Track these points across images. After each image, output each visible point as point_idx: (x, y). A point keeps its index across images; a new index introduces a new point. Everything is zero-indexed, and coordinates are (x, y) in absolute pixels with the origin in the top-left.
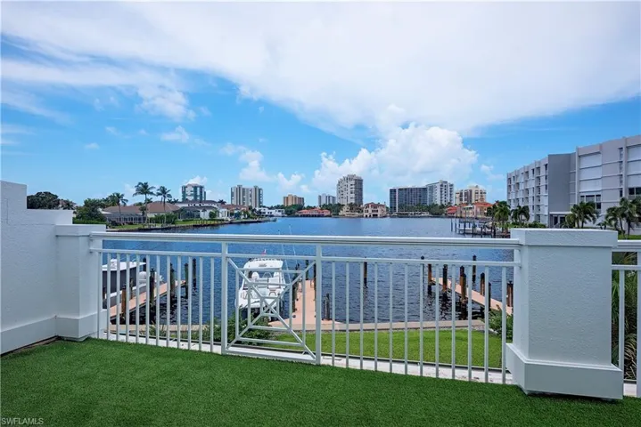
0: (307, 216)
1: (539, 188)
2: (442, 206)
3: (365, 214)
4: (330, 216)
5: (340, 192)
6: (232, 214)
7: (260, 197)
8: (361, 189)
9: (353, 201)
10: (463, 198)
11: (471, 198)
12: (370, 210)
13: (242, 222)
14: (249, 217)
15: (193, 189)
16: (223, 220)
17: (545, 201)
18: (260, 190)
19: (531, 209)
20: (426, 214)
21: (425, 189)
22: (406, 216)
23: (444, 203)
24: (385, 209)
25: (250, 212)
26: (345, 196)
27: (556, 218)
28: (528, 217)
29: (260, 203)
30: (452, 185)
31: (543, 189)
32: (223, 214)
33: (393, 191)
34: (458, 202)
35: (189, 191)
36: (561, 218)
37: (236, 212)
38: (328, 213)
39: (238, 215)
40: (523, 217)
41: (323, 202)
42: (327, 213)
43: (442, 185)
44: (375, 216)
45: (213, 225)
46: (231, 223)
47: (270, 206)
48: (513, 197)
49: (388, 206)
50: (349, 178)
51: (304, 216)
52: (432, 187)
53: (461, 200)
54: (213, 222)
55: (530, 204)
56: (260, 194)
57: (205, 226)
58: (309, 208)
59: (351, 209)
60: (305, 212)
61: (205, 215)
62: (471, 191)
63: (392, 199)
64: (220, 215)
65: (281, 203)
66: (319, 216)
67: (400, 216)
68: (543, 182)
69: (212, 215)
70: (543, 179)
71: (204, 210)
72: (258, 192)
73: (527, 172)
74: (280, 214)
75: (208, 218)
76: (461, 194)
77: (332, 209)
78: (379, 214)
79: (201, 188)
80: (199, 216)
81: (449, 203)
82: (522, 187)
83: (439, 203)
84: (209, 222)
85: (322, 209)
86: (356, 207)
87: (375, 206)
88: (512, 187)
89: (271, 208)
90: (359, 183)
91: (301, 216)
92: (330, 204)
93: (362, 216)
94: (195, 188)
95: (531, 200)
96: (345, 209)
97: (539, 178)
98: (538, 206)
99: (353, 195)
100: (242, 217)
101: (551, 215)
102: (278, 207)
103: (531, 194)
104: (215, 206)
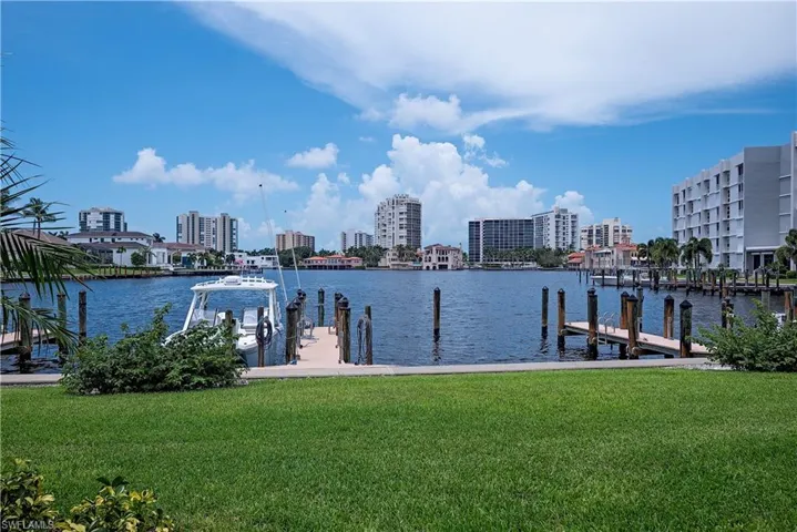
0: (321, 267)
1: (727, 207)
2: (559, 252)
3: (425, 265)
4: (363, 268)
5: (382, 226)
6: (177, 259)
7: (232, 234)
8: (418, 221)
9: (404, 242)
10: (594, 239)
11: (607, 239)
12: (434, 257)
13: (196, 274)
14: (210, 264)
15: (101, 218)
16: (159, 269)
17: (737, 230)
18: (232, 221)
19: (714, 243)
20: (532, 265)
21: (529, 222)
22: (498, 268)
23: (561, 246)
24: (461, 257)
25: (212, 257)
26: (390, 232)
27: (757, 259)
28: (709, 257)
29: (232, 244)
30: (574, 216)
31: (734, 209)
32: (159, 258)
33: (474, 225)
34: (584, 245)
35: (94, 222)
36: (766, 256)
37: (184, 255)
38: (360, 264)
39: (188, 261)
40: (702, 259)
41: (351, 243)
42: (356, 262)
43: (558, 216)
44: (443, 267)
45: (138, 277)
46: (175, 274)
47: (251, 250)
48: (682, 226)
49: (466, 250)
50: (396, 202)
51: (315, 267)
52: (541, 220)
53: (590, 242)
54: (137, 273)
55: (713, 235)
56: (232, 229)
57: (122, 277)
58: (324, 253)
59: (401, 255)
60: (315, 260)
61: (123, 259)
62: (607, 227)
63: (473, 239)
64: (154, 260)
65: (273, 245)
66: (342, 268)
67: (487, 267)
68: (735, 195)
69: (136, 259)
70: (734, 193)
71: (122, 250)
72: (229, 225)
73: (707, 181)
74: (270, 264)
75: (129, 264)
76: (591, 231)
77: (366, 255)
78: (450, 264)
79: (118, 215)
80: (111, 261)
81: (571, 246)
82: (698, 208)
83: (553, 246)
84: (130, 272)
85: (347, 256)
86: (409, 252)
87: (443, 251)
88: (681, 209)
89: (254, 254)
90: (414, 210)
91: (310, 268)
92: (363, 248)
93: (421, 268)
94: (106, 215)
95: (713, 229)
96: (390, 255)
97: (727, 190)
98: (727, 238)
99: (404, 232)
100: (197, 264)
101: (749, 253)
102: (266, 252)
103: (714, 218)
104: (144, 242)
